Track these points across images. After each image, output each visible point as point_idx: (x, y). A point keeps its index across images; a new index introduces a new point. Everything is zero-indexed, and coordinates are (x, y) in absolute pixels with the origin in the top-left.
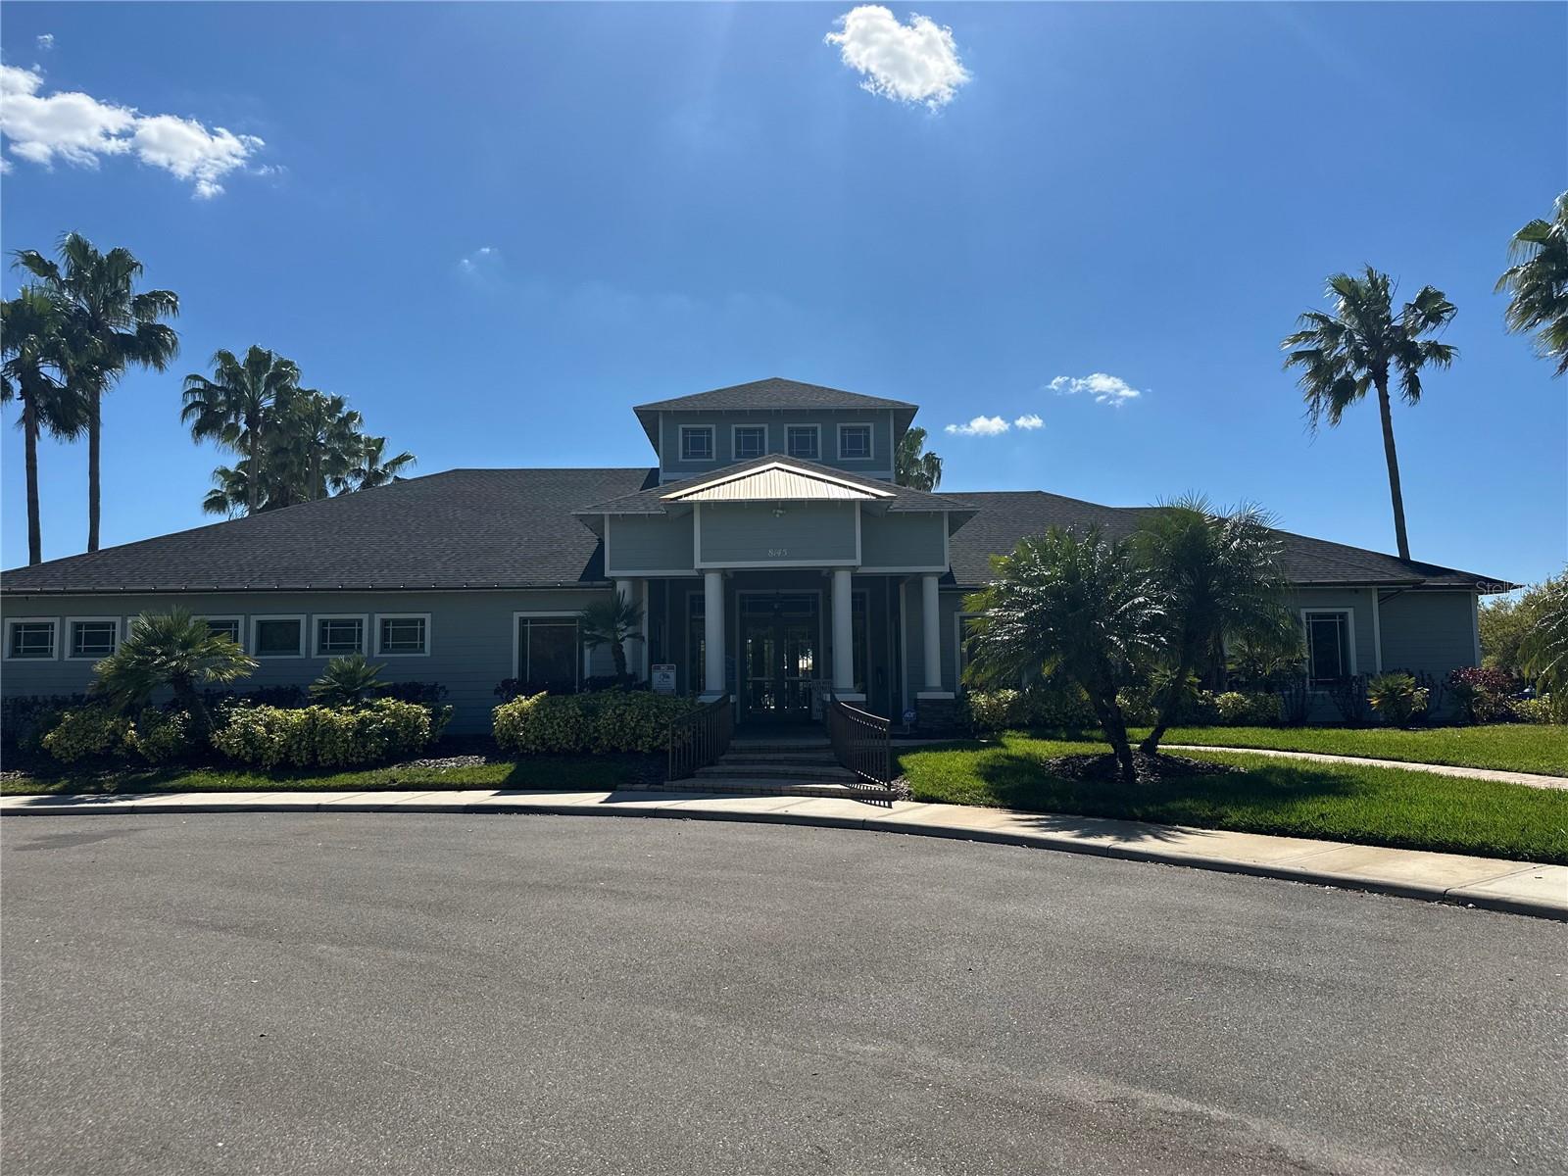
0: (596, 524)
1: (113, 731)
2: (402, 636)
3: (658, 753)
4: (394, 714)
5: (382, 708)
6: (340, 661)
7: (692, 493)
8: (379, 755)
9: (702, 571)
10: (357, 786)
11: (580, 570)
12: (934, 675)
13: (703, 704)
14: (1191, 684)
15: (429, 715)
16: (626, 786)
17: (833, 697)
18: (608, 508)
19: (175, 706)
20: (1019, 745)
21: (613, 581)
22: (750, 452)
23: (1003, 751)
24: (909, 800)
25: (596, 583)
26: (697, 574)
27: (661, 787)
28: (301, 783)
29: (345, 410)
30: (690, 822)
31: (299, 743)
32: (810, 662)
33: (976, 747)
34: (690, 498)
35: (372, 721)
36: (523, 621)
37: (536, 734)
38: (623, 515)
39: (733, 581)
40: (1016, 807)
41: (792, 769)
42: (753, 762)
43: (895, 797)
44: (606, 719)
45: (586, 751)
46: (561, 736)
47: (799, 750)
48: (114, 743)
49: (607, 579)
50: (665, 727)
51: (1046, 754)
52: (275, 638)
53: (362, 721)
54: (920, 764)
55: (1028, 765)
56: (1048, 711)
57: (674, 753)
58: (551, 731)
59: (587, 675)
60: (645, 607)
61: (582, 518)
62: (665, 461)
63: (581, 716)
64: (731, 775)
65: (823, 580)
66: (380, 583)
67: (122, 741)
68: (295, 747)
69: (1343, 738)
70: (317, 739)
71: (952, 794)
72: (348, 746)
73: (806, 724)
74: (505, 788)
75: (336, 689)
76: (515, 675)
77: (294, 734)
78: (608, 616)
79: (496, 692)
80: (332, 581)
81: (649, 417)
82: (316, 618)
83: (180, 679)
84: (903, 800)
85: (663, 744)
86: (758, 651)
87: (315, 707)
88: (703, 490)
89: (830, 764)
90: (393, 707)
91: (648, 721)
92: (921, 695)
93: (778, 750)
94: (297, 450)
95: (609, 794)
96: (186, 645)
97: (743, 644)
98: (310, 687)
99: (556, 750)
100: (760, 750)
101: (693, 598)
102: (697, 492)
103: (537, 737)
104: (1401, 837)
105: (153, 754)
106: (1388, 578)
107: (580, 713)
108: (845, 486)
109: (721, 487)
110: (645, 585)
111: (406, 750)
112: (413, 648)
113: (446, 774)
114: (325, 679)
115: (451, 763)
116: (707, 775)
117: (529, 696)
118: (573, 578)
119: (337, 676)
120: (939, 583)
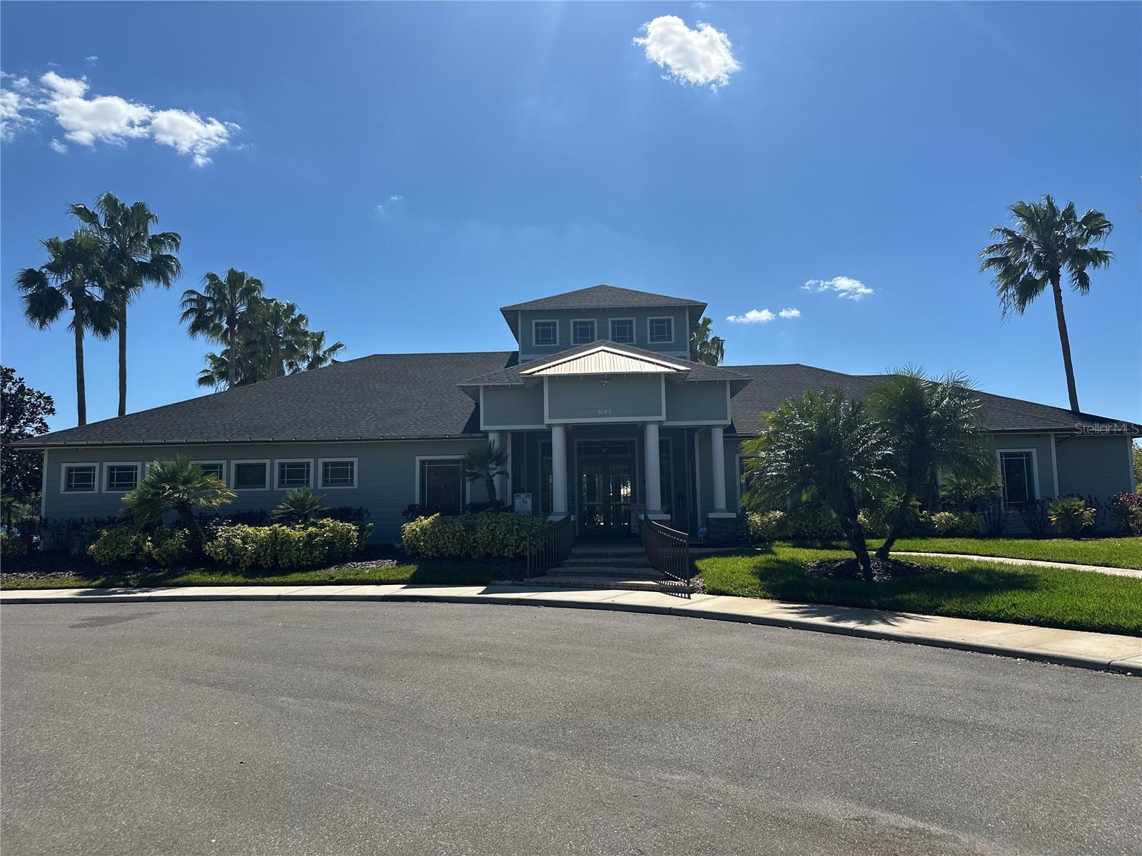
0: (473, 392)
1: (136, 543)
2: (337, 474)
3: (520, 558)
4: (332, 530)
5: (323, 526)
6: (294, 492)
7: (542, 370)
8: (321, 559)
9: (550, 426)
10: (306, 582)
11: (463, 425)
12: (721, 502)
13: (551, 522)
14: (914, 506)
15: (356, 530)
16: (497, 582)
17: (646, 517)
18: (482, 380)
19: (179, 525)
20: (785, 552)
21: (486, 434)
22: (584, 339)
23: (773, 557)
24: (704, 593)
25: (474, 435)
26: (546, 428)
27: (521, 583)
28: (267, 580)
29: (297, 313)
30: (543, 608)
31: (266, 551)
32: (629, 490)
33: (753, 554)
34: (541, 373)
35: (317, 535)
36: (423, 462)
37: (433, 543)
38: (493, 386)
39: (572, 432)
40: (783, 599)
41: (616, 570)
42: (589, 564)
43: (693, 591)
44: (482, 533)
45: (468, 556)
46: (450, 545)
47: (621, 556)
48: (137, 551)
49: (482, 432)
50: (524, 539)
51: (805, 559)
52: (249, 476)
53: (310, 536)
54: (711, 566)
55: (793, 567)
56: (807, 527)
57: (531, 558)
58: (443, 542)
59: (468, 501)
60: (509, 451)
61: (464, 388)
62: (522, 347)
63: (464, 531)
64: (572, 574)
65: (638, 431)
66: (322, 436)
67: (142, 550)
68: (262, 554)
69: (1030, 546)
70: (278, 548)
71: (735, 589)
72: (300, 553)
73: (628, 536)
74: (411, 583)
75: (291, 513)
76: (417, 501)
77: (262, 545)
78: (483, 458)
79: (405, 513)
80: (288, 435)
81: (512, 315)
82: (277, 462)
83: (182, 506)
84: (699, 593)
85: (523, 551)
86: (591, 483)
87: (276, 525)
88: (550, 367)
89: (646, 566)
90: (331, 525)
91: (513, 534)
92: (711, 515)
93: (607, 556)
94: (263, 342)
95: (485, 587)
96: (186, 481)
97: (580, 477)
98: (273, 511)
99: (447, 555)
100: (594, 556)
101: (543, 445)
102: (546, 368)
103: (433, 547)
104: (1075, 622)
105: (163, 559)
106: (1062, 426)
107: (463, 529)
108: (653, 363)
109: (564, 364)
110: (509, 436)
111: (341, 556)
112: (345, 482)
113: (369, 574)
114: (283, 505)
115: (373, 565)
116: (556, 574)
117: (427, 516)
118: (458, 431)
119: (292, 503)
120: (724, 433)
